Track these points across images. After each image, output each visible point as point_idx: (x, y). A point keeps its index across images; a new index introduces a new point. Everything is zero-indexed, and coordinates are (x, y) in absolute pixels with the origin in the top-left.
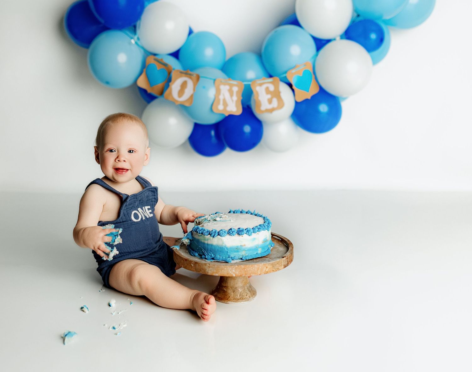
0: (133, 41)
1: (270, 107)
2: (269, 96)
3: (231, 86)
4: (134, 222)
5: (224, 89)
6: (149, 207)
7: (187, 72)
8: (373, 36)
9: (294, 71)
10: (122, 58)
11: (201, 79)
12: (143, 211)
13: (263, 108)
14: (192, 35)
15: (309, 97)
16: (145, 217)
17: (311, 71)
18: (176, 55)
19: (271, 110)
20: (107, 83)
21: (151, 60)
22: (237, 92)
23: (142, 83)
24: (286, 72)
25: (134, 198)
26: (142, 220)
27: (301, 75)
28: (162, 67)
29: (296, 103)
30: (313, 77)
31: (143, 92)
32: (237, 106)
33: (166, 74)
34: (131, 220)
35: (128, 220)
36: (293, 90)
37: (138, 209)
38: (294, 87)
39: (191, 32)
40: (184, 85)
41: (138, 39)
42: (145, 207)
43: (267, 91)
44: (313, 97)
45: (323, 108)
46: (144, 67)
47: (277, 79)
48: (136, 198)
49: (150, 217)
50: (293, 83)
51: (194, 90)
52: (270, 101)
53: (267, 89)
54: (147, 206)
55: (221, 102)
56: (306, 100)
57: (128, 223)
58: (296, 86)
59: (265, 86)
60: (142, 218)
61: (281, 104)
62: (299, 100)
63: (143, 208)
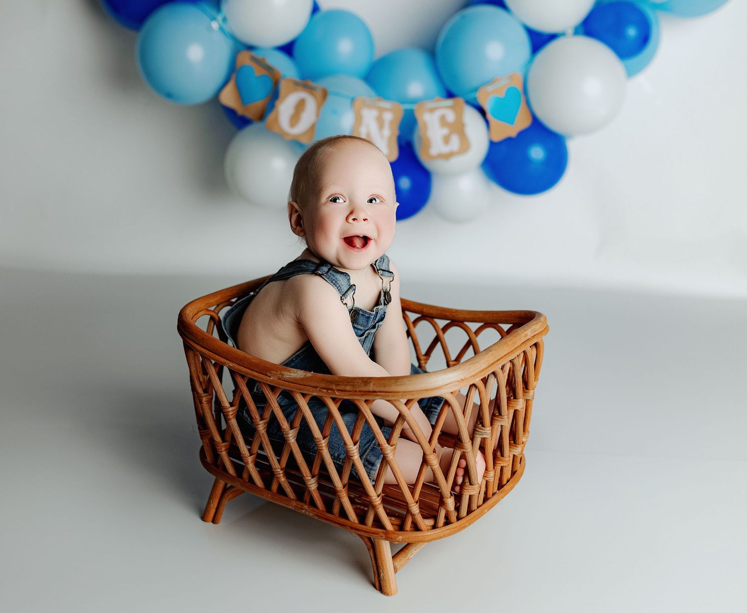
0: (215, 25)
1: (445, 149)
2: (445, 131)
3: (381, 110)
5: (369, 116)
7: (306, 82)
8: (632, 32)
9: (490, 88)
10: (195, 53)
11: (330, 98)
13: (434, 151)
14: (318, 16)
15: (513, 133)
17: (520, 89)
18: (288, 49)
19: (447, 156)
20: (169, 95)
21: (244, 58)
22: (392, 122)
23: (228, 98)
24: (476, 90)
27: (503, 96)
28: (264, 72)
29: (492, 144)
30: (523, 99)
31: (230, 112)
32: (389, 146)
33: (270, 84)
36: (487, 122)
38: (489, 116)
39: (315, 9)
40: (300, 106)
41: (225, 20)
43: (443, 121)
44: (521, 134)
45: (537, 153)
46: (233, 71)
47: (460, 101)
50: (487, 107)
51: (318, 115)
52: (446, 140)
53: (443, 119)
56: (509, 140)
58: (492, 115)
59: (438, 114)
61: (465, 145)
62: (497, 138)
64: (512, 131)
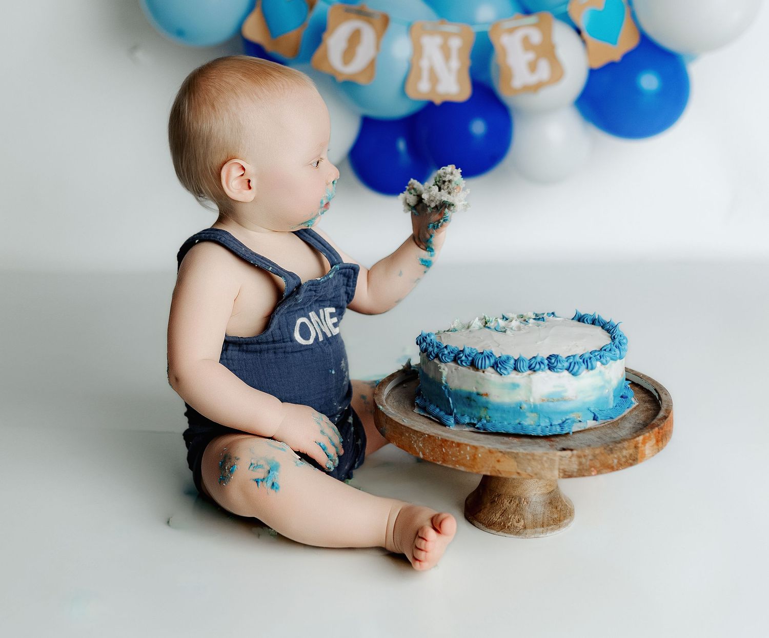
1: (532, 79)
2: (530, 56)
3: (446, 36)
4: (301, 346)
5: (431, 44)
6: (333, 310)
12: (319, 321)
13: (517, 83)
15: (616, 56)
16: (324, 334)
19: (537, 87)
22: (460, 50)
23: (253, 30)
25: (310, 290)
26: (318, 343)
27: (601, 8)
30: (627, 11)
31: (255, 48)
32: (459, 82)
34: (292, 340)
35: (285, 340)
36: (584, 42)
37: (310, 314)
38: (585, 34)
42: (325, 309)
43: (527, 44)
44: (626, 57)
45: (649, 82)
47: (547, 15)
48: (315, 291)
49: (334, 334)
50: (583, 24)
51: (378, 48)
52: (533, 67)
53: (526, 41)
54: (330, 306)
55: (425, 75)
56: (611, 65)
57: (285, 348)
58: (589, 33)
59: (520, 34)
60: (317, 338)
61: (557, 72)
62: (597, 64)
63: (321, 311)
64: (615, 53)
